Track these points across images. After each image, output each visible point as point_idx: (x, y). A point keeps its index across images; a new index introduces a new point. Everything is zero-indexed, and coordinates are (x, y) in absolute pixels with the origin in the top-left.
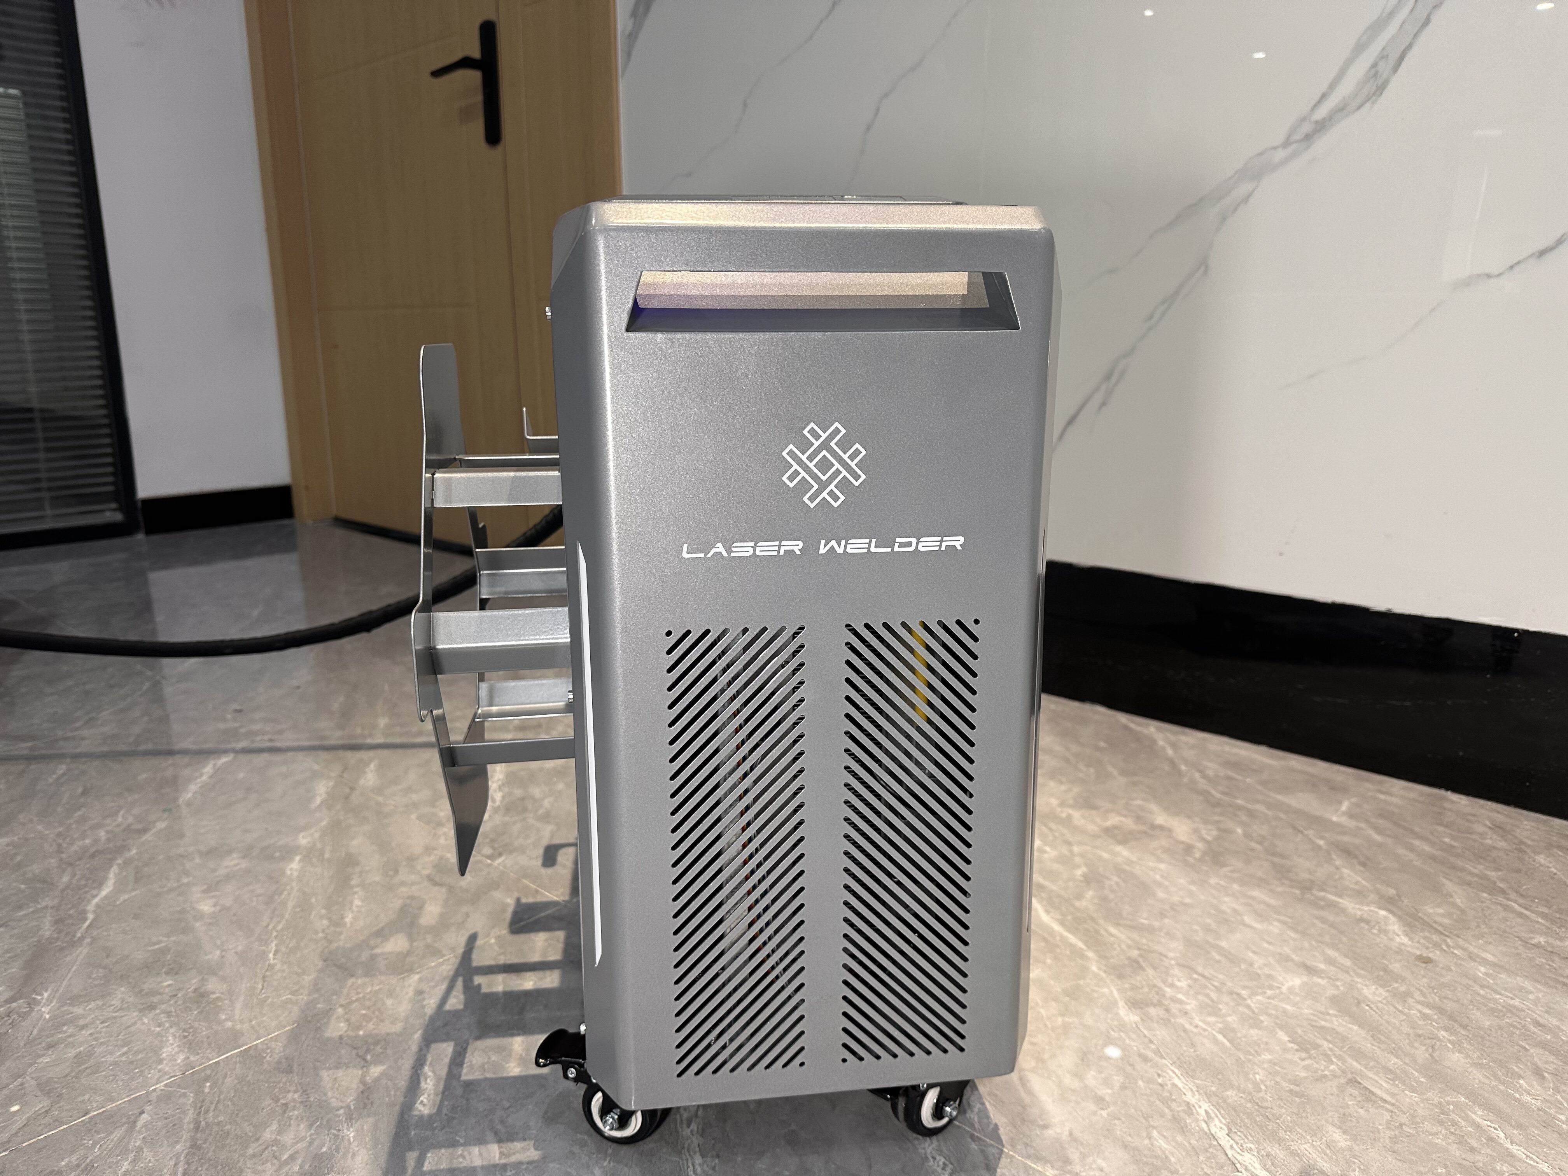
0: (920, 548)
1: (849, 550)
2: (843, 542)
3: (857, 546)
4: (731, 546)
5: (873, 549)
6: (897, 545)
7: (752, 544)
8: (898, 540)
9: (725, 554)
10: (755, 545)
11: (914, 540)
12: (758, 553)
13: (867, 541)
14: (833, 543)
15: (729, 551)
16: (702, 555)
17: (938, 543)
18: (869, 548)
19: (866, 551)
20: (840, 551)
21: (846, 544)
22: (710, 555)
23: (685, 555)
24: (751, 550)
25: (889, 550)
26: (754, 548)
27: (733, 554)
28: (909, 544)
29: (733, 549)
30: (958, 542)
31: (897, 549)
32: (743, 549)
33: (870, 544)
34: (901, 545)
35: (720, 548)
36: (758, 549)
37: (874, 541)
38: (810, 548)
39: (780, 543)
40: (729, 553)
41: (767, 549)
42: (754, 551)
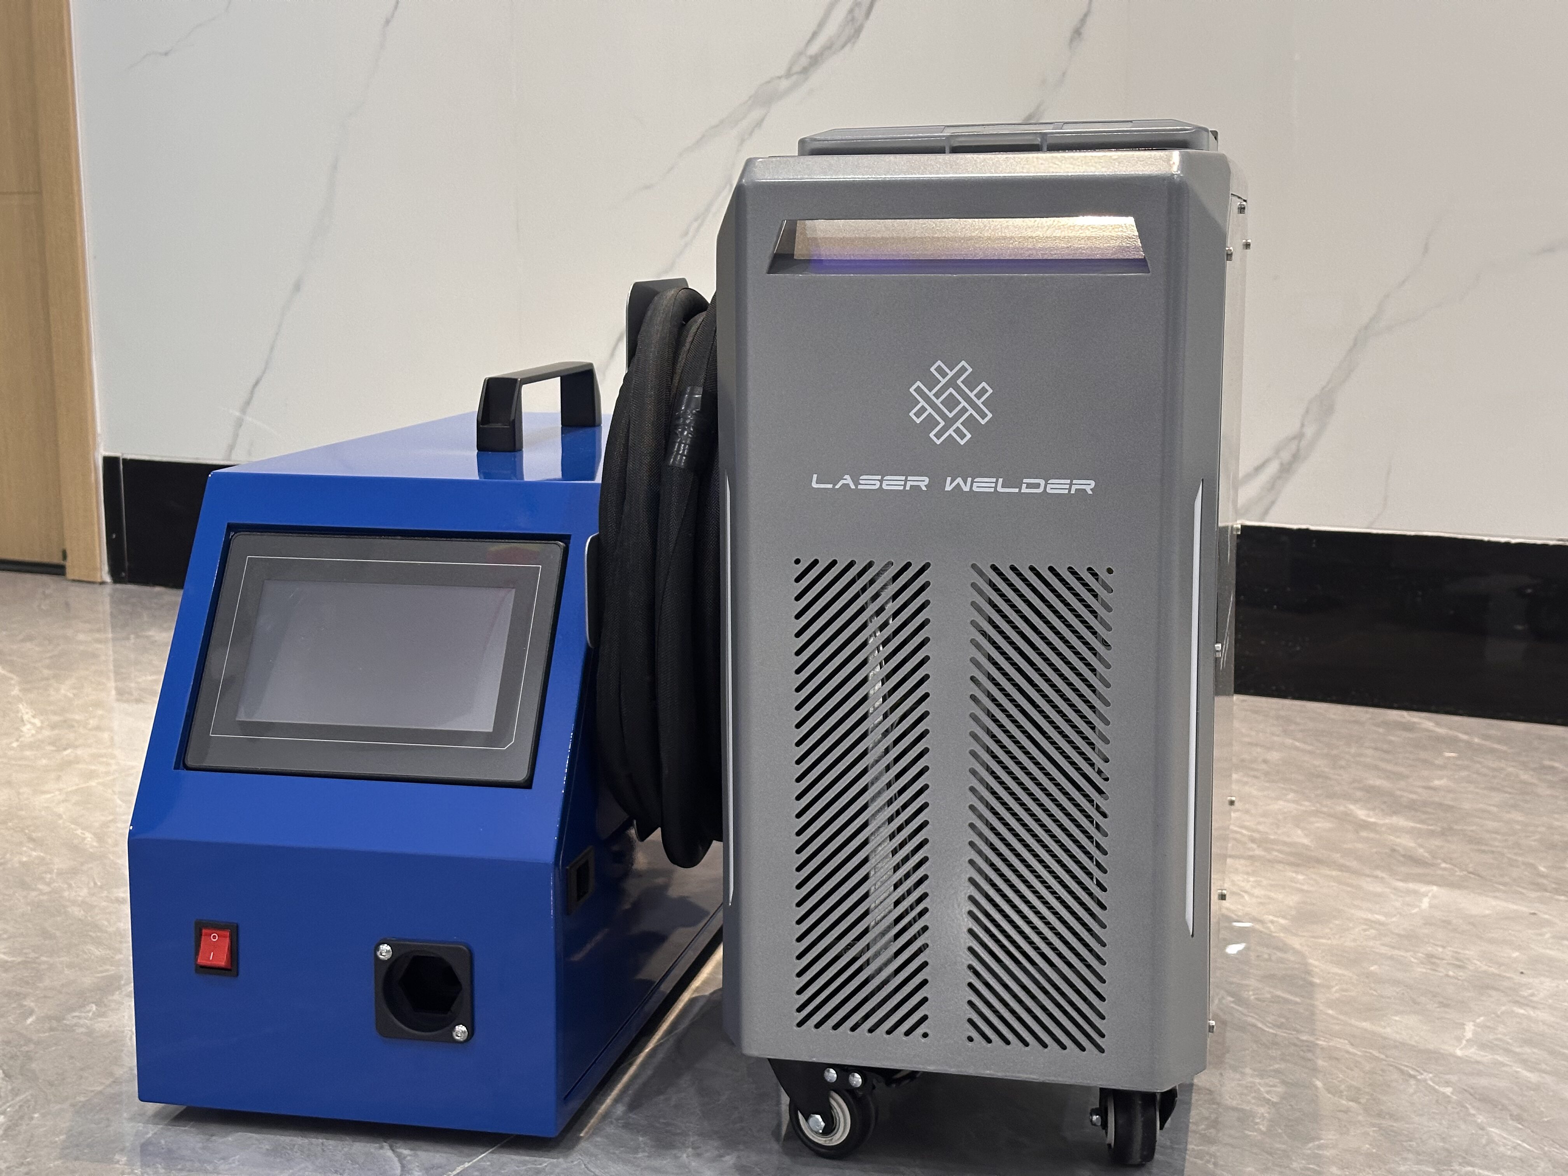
0: (1049, 490)
1: (975, 489)
2: (969, 479)
3: (984, 485)
4: (859, 479)
5: (1000, 489)
6: (1024, 486)
7: (879, 477)
8: (1025, 481)
9: (853, 487)
10: (882, 478)
11: (1042, 482)
12: (885, 487)
13: (994, 480)
14: (959, 480)
15: (857, 483)
16: (830, 486)
17: (1068, 487)
18: (996, 488)
19: (992, 490)
20: (966, 489)
21: (973, 482)
22: (837, 487)
23: (814, 485)
24: (878, 483)
25: (1017, 490)
26: (881, 481)
27: (860, 487)
28: (1038, 486)
29: (861, 482)
30: (1088, 485)
31: (1024, 490)
32: (870, 482)
33: (996, 483)
34: (1029, 486)
35: (848, 480)
36: (885, 483)
37: (1001, 480)
38: (936, 484)
39: (906, 478)
40: (856, 486)
41: (894, 483)
42: (881, 485)
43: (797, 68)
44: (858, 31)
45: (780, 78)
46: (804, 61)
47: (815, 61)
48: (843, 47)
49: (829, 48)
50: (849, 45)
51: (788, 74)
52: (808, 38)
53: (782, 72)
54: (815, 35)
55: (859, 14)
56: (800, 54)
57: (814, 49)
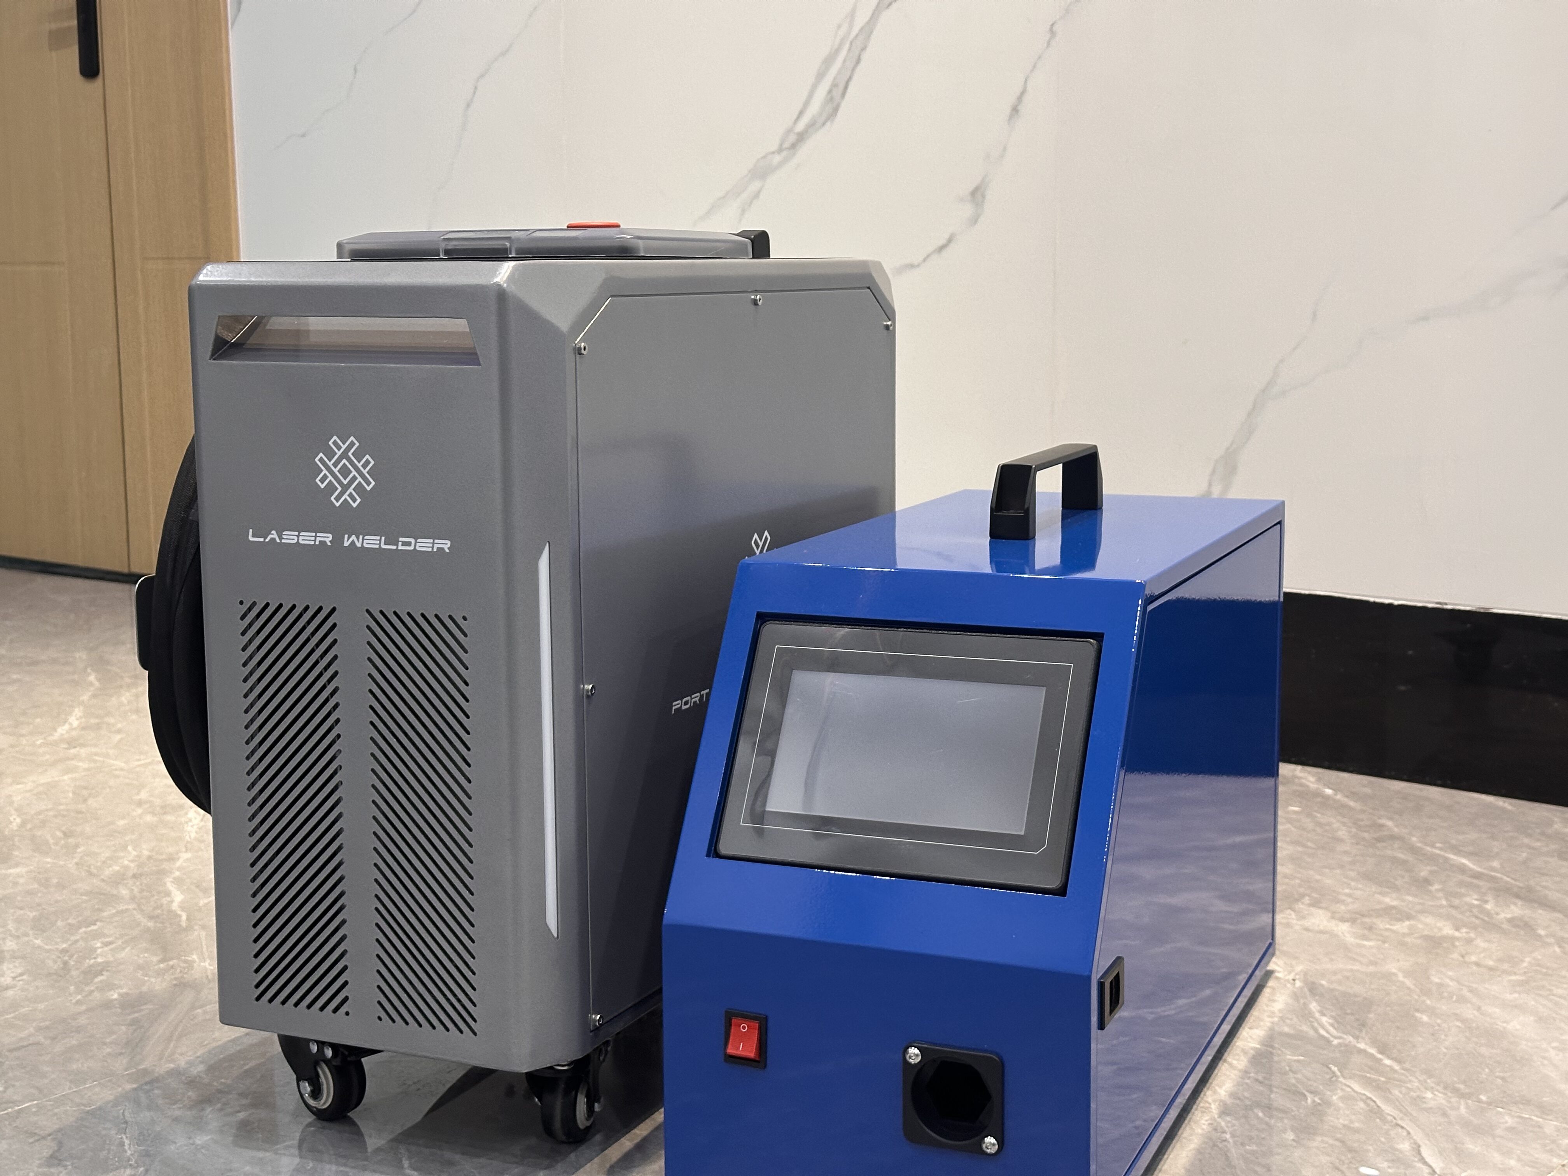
0: (418, 549)
1: (365, 545)
2: (361, 537)
3: (372, 542)
4: (282, 535)
5: (384, 546)
6: (400, 543)
7: (296, 533)
8: (401, 539)
9: (278, 541)
10: (299, 534)
11: (412, 540)
12: (301, 542)
13: (378, 538)
14: (353, 537)
15: (281, 538)
16: (262, 540)
17: (431, 545)
18: (380, 544)
19: (377, 546)
20: (359, 545)
21: (363, 539)
22: (267, 540)
23: (251, 539)
24: (296, 538)
25: (394, 547)
26: (298, 536)
27: (283, 541)
28: (409, 544)
29: (284, 537)
30: (446, 545)
31: (400, 547)
32: (290, 537)
33: (380, 540)
34: (404, 544)
35: (274, 535)
36: (301, 538)
37: (383, 538)
38: (338, 540)
39: (316, 534)
40: (281, 541)
41: (307, 538)
42: (298, 540)
43: (786, 145)
44: (836, 110)
45: (773, 153)
46: (792, 138)
47: (802, 137)
48: (824, 124)
49: (812, 125)
50: (828, 124)
51: (780, 150)
52: (795, 117)
53: (775, 147)
54: (801, 113)
55: (837, 93)
56: (789, 131)
57: (800, 127)
